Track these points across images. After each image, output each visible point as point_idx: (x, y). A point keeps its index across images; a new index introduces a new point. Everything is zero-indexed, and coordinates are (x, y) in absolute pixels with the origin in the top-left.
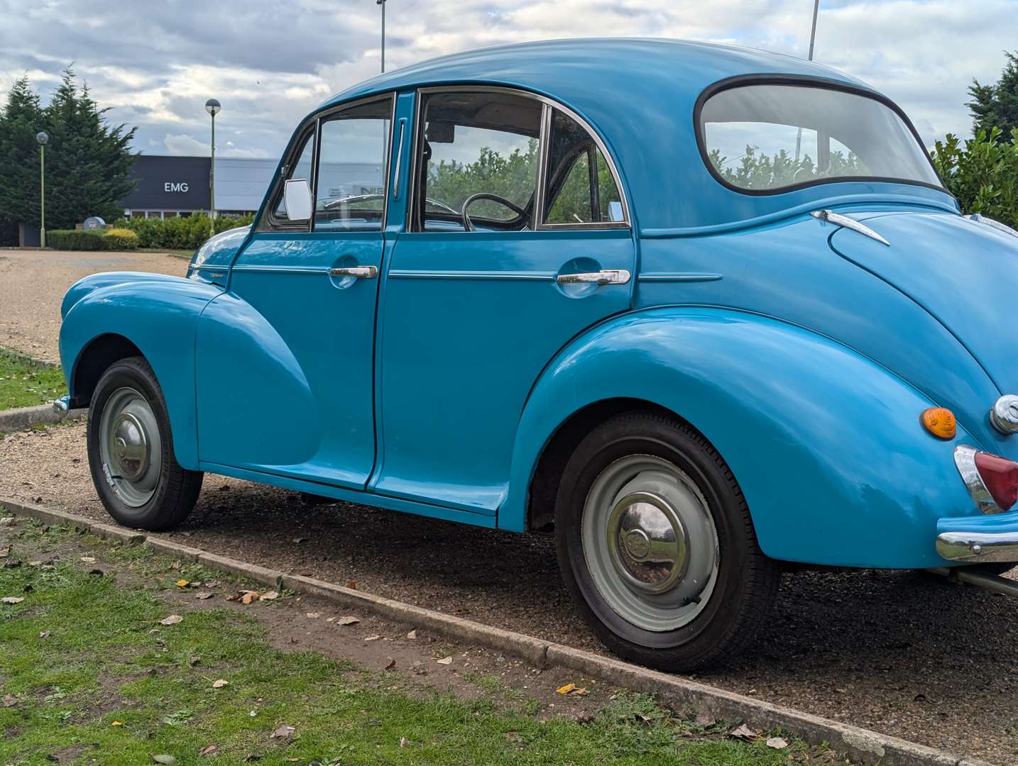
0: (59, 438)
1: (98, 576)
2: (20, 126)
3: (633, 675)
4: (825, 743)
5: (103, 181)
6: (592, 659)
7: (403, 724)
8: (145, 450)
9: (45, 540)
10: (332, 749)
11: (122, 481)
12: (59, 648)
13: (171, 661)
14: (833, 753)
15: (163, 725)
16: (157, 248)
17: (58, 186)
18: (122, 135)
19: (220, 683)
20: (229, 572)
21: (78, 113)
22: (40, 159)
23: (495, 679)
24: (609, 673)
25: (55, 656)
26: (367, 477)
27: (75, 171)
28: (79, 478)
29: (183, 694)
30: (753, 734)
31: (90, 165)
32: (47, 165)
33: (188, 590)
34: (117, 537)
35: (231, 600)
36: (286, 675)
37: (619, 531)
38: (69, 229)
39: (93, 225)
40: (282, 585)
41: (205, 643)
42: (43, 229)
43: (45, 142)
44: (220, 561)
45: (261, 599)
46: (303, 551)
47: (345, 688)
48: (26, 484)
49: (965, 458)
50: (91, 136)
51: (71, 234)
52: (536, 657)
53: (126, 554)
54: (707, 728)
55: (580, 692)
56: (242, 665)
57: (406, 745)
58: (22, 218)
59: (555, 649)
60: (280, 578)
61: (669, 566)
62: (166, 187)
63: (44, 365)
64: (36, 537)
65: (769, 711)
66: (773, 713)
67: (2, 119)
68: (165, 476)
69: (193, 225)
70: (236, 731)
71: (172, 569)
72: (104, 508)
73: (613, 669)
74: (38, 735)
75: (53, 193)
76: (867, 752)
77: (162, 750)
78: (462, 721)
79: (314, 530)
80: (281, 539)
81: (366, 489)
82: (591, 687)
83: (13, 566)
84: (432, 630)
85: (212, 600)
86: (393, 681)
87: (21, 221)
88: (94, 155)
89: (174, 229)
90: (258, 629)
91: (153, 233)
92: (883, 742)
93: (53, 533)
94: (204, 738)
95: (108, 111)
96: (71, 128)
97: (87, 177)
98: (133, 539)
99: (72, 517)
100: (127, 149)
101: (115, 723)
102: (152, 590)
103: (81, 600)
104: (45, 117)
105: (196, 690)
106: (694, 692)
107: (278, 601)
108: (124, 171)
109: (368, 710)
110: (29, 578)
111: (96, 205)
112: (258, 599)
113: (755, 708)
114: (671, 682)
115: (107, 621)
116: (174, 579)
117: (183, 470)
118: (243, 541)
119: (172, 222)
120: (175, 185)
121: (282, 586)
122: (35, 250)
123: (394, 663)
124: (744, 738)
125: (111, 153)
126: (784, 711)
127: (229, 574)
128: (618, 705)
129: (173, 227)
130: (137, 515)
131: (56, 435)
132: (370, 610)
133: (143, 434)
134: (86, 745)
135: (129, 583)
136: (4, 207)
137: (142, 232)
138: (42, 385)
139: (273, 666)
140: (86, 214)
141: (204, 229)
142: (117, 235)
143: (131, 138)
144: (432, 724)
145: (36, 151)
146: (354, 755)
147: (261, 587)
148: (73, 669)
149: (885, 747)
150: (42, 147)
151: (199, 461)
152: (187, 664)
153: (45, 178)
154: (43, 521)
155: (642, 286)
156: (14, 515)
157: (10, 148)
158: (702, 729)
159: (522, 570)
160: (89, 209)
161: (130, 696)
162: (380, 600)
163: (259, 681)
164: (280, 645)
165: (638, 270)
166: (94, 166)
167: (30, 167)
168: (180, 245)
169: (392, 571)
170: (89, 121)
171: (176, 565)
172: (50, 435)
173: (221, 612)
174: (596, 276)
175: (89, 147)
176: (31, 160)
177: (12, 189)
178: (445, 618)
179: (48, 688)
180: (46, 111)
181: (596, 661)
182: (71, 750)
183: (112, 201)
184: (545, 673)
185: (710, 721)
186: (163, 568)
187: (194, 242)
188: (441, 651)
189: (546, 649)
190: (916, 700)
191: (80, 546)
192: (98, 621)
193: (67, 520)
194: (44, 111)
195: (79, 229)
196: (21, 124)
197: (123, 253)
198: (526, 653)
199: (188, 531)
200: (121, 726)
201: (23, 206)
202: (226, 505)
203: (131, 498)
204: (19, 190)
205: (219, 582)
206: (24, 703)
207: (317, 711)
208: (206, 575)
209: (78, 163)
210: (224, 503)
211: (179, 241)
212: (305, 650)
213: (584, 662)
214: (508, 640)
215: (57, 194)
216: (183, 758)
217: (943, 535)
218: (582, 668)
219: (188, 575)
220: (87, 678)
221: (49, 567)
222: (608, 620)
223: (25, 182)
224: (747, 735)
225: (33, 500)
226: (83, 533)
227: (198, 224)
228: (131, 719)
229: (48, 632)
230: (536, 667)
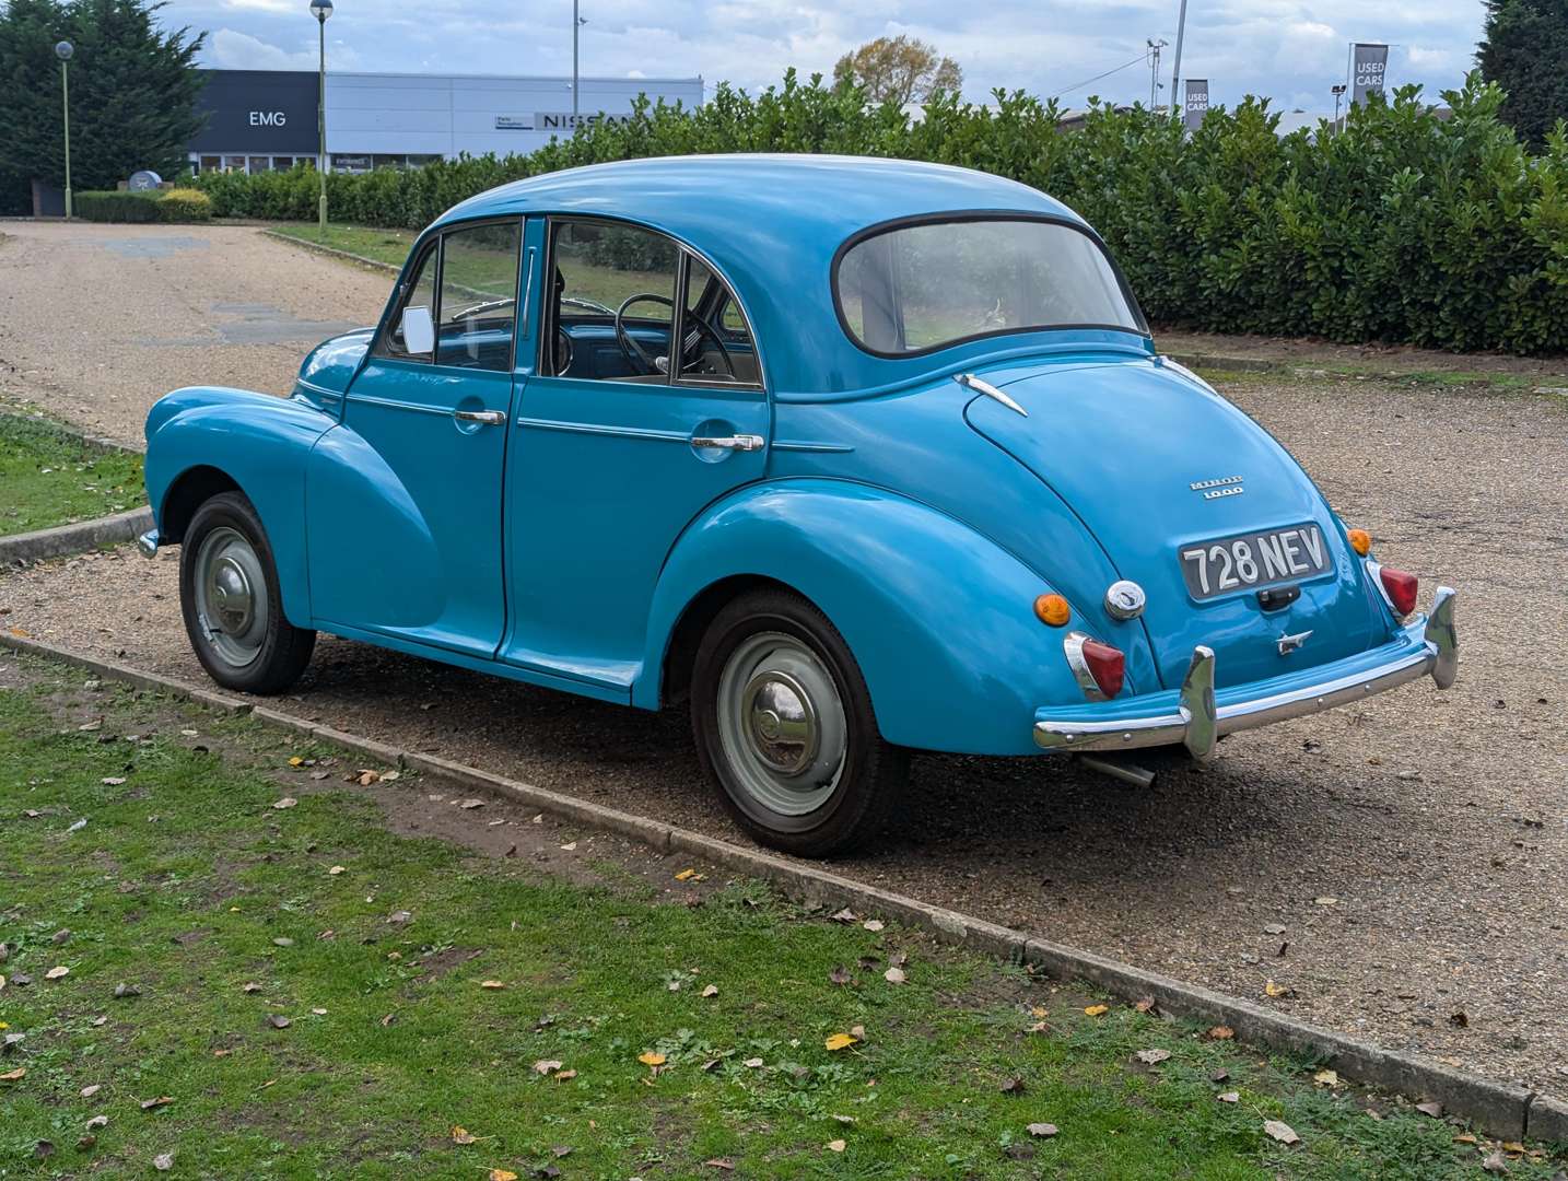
0: (134, 562)
1: (202, 753)
2: (30, 32)
3: (749, 860)
4: (917, 926)
5: (158, 115)
6: (713, 845)
7: (517, 909)
8: (249, 601)
9: (138, 708)
10: (445, 933)
11: (222, 635)
12: (170, 834)
13: (286, 847)
14: (922, 934)
15: (281, 911)
16: (240, 218)
17: (89, 123)
18: (184, 45)
19: (336, 870)
20: (347, 748)
21: (117, 11)
22: (62, 82)
23: (616, 864)
24: (728, 859)
25: (166, 841)
26: (496, 646)
27: (115, 101)
28: (164, 623)
29: (300, 881)
30: (853, 917)
31: (138, 90)
32: (73, 91)
33: (300, 768)
34: (221, 706)
35: (348, 780)
36: (404, 862)
37: (753, 709)
38: (106, 190)
39: (145, 183)
40: (403, 763)
41: (320, 829)
42: (68, 190)
43: (69, 57)
44: (336, 736)
45: (381, 780)
46: (431, 721)
47: (462, 875)
48: (103, 631)
49: (1074, 646)
50: (138, 46)
51: (111, 197)
52: (660, 843)
53: (232, 727)
54: (813, 913)
55: (698, 878)
56: (359, 852)
57: (516, 929)
58: (37, 171)
59: (678, 835)
60: (401, 756)
61: (800, 747)
62: (252, 118)
63: (101, 447)
64: (128, 705)
65: (871, 896)
66: (875, 897)
67: (3, 21)
68: (273, 634)
69: (294, 182)
70: (352, 917)
71: (283, 744)
72: (199, 664)
73: (732, 855)
74: (159, 920)
75: (83, 134)
76: (953, 933)
77: (280, 934)
78: (574, 906)
79: (444, 693)
80: (407, 705)
81: (495, 657)
82: (710, 873)
83: (107, 741)
84: (560, 814)
85: (326, 780)
86: (510, 868)
87: (36, 176)
88: (143, 76)
89: (264, 190)
90: (377, 813)
91: (235, 195)
92: (966, 924)
93: (147, 701)
94: (322, 924)
95: (162, 7)
96: (106, 34)
97: (132, 110)
98: (239, 709)
99: (167, 681)
100: (193, 66)
101: (234, 909)
102: (263, 769)
103: (187, 780)
104: (68, 17)
105: (312, 877)
106: (804, 877)
107: (399, 782)
108: (189, 99)
109: (483, 896)
110: (127, 755)
111: (148, 151)
112: (378, 779)
113: (858, 892)
114: (785, 868)
115: (217, 804)
116: (285, 756)
117: (293, 628)
118: (364, 707)
119: (262, 179)
120: (266, 116)
121: (403, 765)
122: (57, 221)
123: (514, 849)
124: (844, 921)
125: (169, 72)
126: (885, 895)
127: (347, 751)
128: (732, 889)
129: (263, 186)
130: (243, 675)
131: (130, 558)
132: (495, 792)
133: (246, 582)
134: (205, 930)
135: (238, 760)
136: (10, 156)
137: (216, 193)
138: (103, 479)
139: (391, 853)
140: (134, 165)
141: (310, 189)
142: (180, 198)
143: (198, 48)
144: (545, 909)
145: (55, 70)
146: (466, 938)
147: (381, 765)
148: (186, 855)
149: (966, 928)
150: (65, 65)
151: (311, 618)
152: (303, 850)
153: (69, 111)
154: (133, 684)
155: (777, 454)
156: (99, 678)
157: (16, 65)
158: (808, 913)
159: (677, 742)
160: (138, 158)
161: (247, 883)
162: (506, 782)
163: (377, 867)
164: (398, 831)
165: (772, 438)
166: (143, 93)
167: (47, 94)
168: (275, 213)
169: (530, 745)
170: (135, 22)
171: (288, 740)
172: (121, 557)
173: (338, 795)
174: (729, 442)
175: (135, 64)
176: (48, 84)
177: (20, 128)
178: (572, 801)
179: (163, 875)
180: (70, 7)
181: (717, 846)
182: (192, 934)
183: (171, 145)
184: (668, 859)
185: (818, 905)
186: (274, 743)
187: (296, 208)
188: (566, 836)
189: (670, 834)
190: (1043, 885)
191: (179, 717)
192: (207, 804)
193: (162, 685)
194: (66, 7)
195: (122, 190)
196: (32, 29)
197: (191, 227)
198: (650, 838)
199: (300, 696)
200: (240, 912)
201: (39, 154)
202: (343, 660)
203: (233, 656)
204: (31, 130)
205: (335, 760)
206: (141, 890)
207: (433, 897)
208: (322, 752)
209: (119, 87)
210: (341, 657)
211: (274, 207)
212: (424, 835)
213: (705, 849)
214: (633, 825)
215: (90, 136)
216: (301, 942)
217: (1039, 724)
218: (703, 854)
219: (301, 752)
220: (202, 865)
221: (148, 742)
222: (743, 802)
223: (40, 117)
224: (848, 918)
225: (116, 653)
226: (181, 701)
227: (301, 182)
228: (249, 905)
229: (156, 816)
230: (660, 852)
